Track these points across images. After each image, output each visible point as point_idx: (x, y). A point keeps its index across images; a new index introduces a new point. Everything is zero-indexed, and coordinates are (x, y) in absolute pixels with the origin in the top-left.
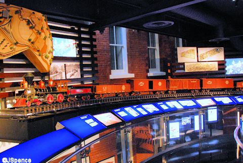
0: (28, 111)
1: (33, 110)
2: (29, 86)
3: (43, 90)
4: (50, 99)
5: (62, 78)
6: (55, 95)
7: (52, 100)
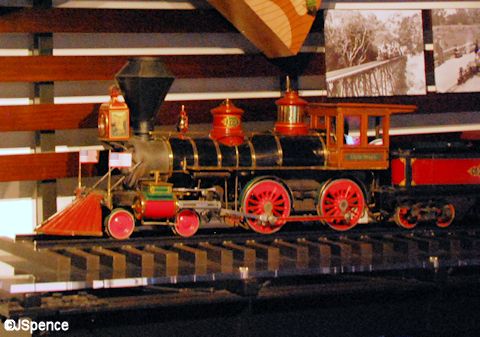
0: (106, 261)
1: (147, 258)
2: (144, 127)
3: (227, 151)
4: (267, 205)
5: (402, 84)
6: (313, 183)
7: (277, 212)
